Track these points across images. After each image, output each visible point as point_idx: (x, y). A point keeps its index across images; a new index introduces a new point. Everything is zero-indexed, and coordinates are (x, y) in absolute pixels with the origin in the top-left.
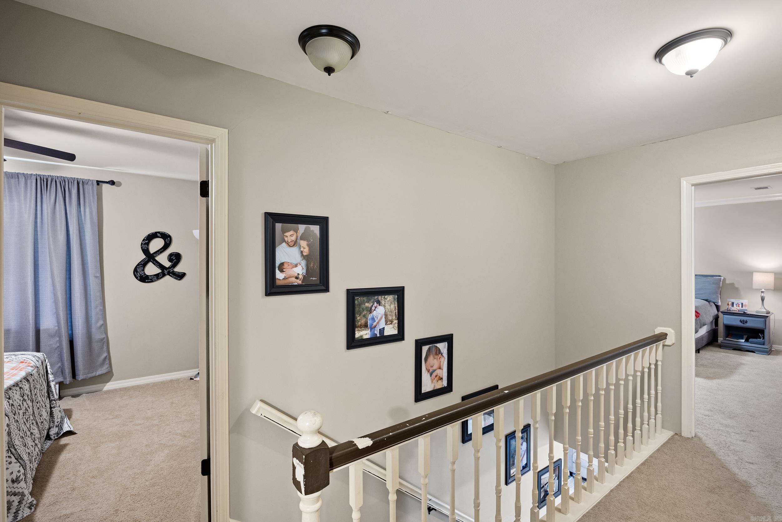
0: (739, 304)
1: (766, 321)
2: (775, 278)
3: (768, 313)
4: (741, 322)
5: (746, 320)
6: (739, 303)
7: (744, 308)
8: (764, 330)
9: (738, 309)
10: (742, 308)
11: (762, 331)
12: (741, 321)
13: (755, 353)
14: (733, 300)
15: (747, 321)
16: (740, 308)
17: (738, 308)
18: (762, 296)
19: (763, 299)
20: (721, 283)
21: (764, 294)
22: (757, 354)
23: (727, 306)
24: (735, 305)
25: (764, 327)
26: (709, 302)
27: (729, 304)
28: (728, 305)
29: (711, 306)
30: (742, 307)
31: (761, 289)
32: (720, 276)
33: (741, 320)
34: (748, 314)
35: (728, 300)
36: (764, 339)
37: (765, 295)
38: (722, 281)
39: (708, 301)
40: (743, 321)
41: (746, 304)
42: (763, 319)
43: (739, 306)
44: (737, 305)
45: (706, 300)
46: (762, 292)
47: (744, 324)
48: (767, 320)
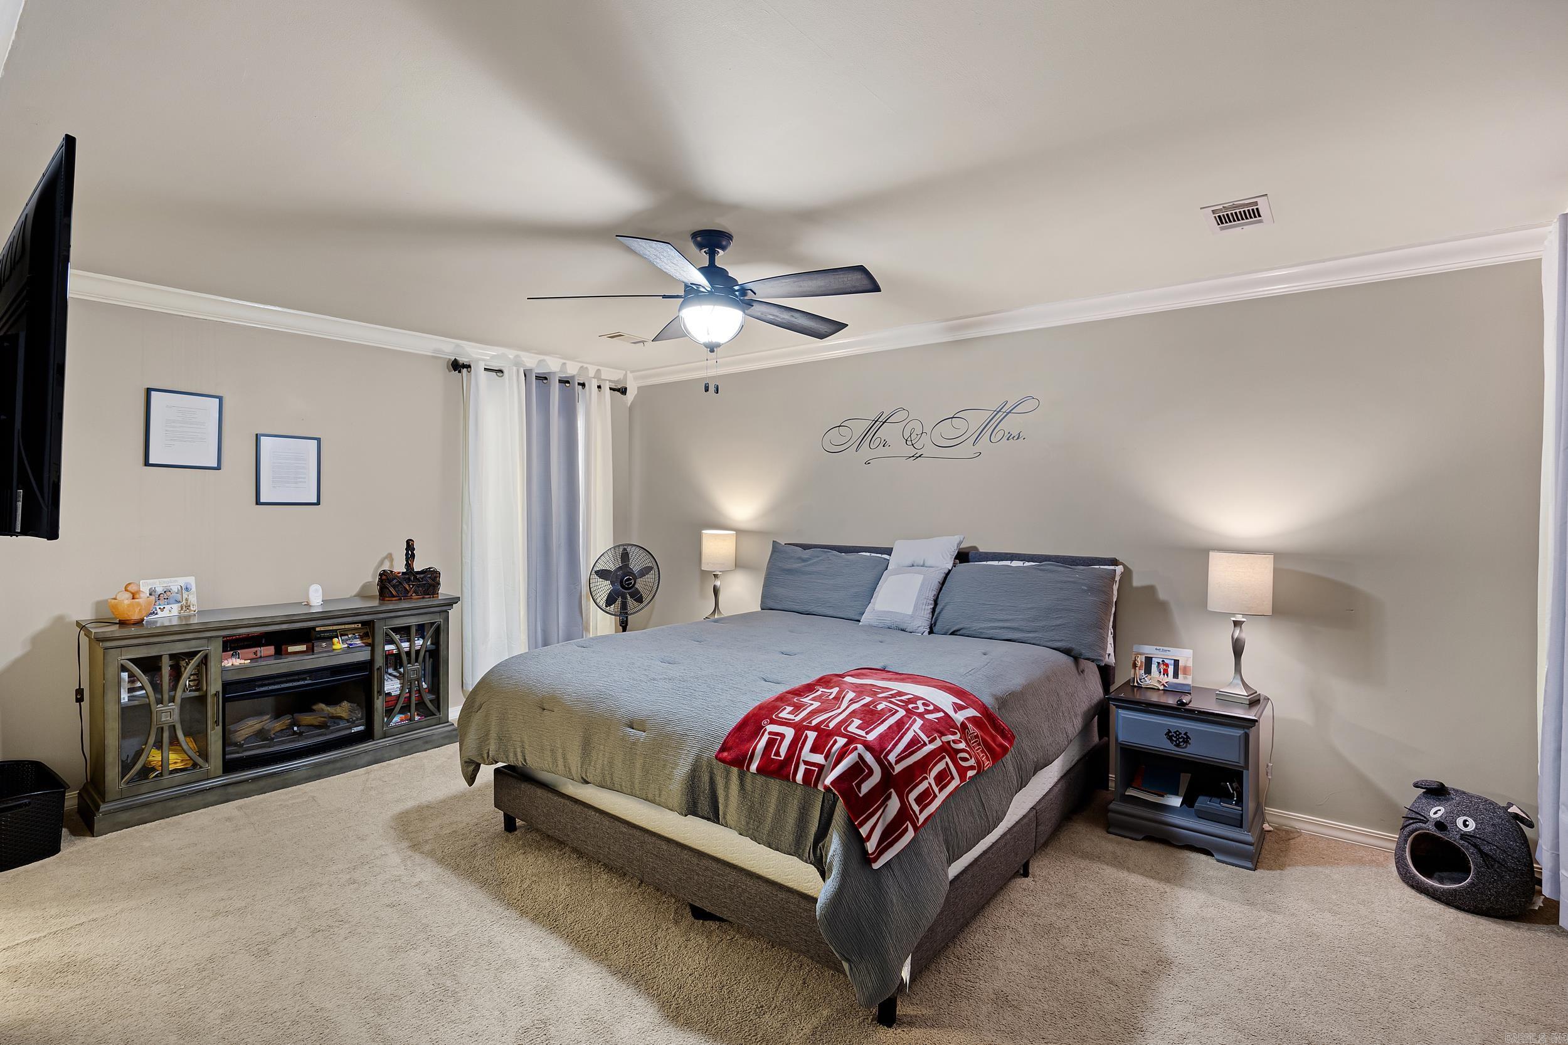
0: (1167, 665)
1: (1247, 736)
2: (1276, 571)
3: (1254, 702)
4: (1170, 738)
5: (1186, 734)
6: (1166, 661)
7: (1181, 680)
8: (1242, 772)
9: (1164, 682)
10: (1176, 681)
11: (1235, 775)
12: (1169, 736)
13: (1213, 856)
14: (1149, 650)
15: (1188, 737)
16: (1170, 678)
17: (1164, 679)
18: (1236, 636)
19: (1238, 649)
20: (1115, 587)
21: (1241, 630)
22: (1218, 861)
23: (1133, 671)
24: (1154, 667)
25: (1242, 764)
26: (1076, 659)
27: (1139, 664)
28: (1135, 666)
29: (1083, 671)
30: (1176, 675)
31: (1234, 615)
32: (1114, 562)
33: (1170, 732)
34: (1192, 711)
35: (1136, 648)
36: (1240, 802)
37: (1243, 635)
38: (1117, 578)
39: (1072, 654)
40: (1178, 733)
41: (1188, 665)
42: (1239, 732)
43: (1166, 672)
44: (1162, 667)
45: (1067, 652)
46: (1237, 624)
47: (1178, 745)
48: (1252, 732)
